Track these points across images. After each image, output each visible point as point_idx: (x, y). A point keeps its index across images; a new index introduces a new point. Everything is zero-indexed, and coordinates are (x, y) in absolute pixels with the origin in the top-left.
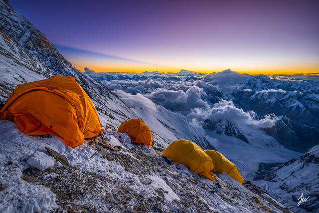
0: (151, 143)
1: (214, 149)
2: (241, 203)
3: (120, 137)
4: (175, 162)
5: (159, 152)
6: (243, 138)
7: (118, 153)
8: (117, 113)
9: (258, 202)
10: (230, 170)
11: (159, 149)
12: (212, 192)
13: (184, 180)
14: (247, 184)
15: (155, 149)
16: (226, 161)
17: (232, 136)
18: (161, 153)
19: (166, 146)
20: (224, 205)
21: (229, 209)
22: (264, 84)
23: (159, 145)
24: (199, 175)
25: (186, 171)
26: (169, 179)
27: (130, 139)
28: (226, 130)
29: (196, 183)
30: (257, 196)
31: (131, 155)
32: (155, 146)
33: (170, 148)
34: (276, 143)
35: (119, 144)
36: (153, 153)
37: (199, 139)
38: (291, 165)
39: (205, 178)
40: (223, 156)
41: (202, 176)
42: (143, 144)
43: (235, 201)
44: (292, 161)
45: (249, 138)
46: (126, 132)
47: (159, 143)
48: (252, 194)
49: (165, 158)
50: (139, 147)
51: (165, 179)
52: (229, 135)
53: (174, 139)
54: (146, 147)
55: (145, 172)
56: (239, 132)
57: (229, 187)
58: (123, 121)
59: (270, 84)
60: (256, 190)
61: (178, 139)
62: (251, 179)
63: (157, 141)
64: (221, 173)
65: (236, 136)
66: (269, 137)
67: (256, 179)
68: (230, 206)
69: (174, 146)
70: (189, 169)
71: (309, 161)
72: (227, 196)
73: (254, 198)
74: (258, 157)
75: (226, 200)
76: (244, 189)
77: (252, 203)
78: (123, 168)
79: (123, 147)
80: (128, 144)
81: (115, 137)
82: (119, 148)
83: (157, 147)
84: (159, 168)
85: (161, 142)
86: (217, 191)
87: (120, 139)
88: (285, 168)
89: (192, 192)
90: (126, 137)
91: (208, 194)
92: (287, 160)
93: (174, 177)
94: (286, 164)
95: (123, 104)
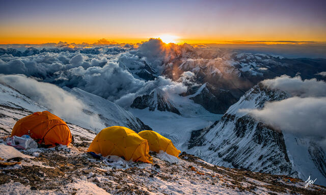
0: (70, 139)
1: (149, 128)
2: (179, 177)
3: (17, 143)
4: (105, 156)
5: (82, 148)
6: (176, 111)
7: (16, 167)
8: (8, 107)
9: (193, 170)
10: (166, 148)
11: (82, 145)
12: (151, 176)
13: (118, 173)
14: (183, 156)
15: (77, 145)
16: (161, 139)
17: (165, 110)
18: (86, 149)
19: (93, 137)
20: (165, 185)
21: (169, 187)
22: (188, 54)
23: (82, 139)
24: (135, 161)
25: (121, 162)
26: (99, 179)
27: (35, 143)
28: (159, 106)
29: (133, 172)
30: (192, 164)
31: (40, 164)
32: (76, 141)
33: (96, 140)
34: (203, 109)
35: (17, 153)
36: (75, 152)
37: (131, 121)
38: (215, 127)
39: (142, 162)
40: (158, 135)
41: (139, 161)
42: (57, 144)
43: (174, 176)
44: (216, 123)
45: (180, 109)
46: (27, 134)
47: (82, 136)
48: (188, 164)
49: (92, 154)
50: (53, 149)
51: (95, 181)
52: (161, 110)
54: (63, 146)
55: (64, 182)
56: (171, 106)
57: (168, 164)
58: (20, 117)
59: (194, 53)
60: (192, 158)
61: (107, 125)
62: (185, 149)
63: (79, 134)
64: (158, 153)
65: (169, 110)
66: (198, 106)
67: (189, 148)
68: (170, 184)
69: (101, 136)
70: (124, 158)
71: (227, 120)
72: (166, 175)
73: (190, 167)
74: (188, 126)
75: (165, 178)
76: (181, 161)
77: (189, 173)
78: (28, 188)
79: (24, 156)
80: (32, 150)
81: (9, 144)
82: (18, 159)
83: (80, 142)
84: (85, 169)
85: (85, 134)
86: (156, 173)
87: (18, 145)
88: (212, 131)
89: (130, 184)
90: (27, 141)
91: (147, 179)
92: (211, 123)
93: (107, 174)
94: (212, 127)
95: (15, 93)
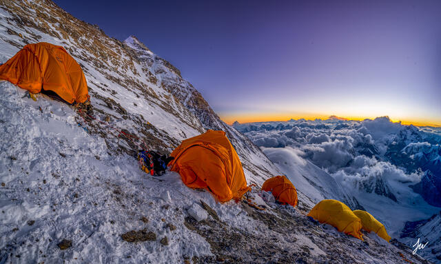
0: (296, 202)
1: (363, 209)
2: (386, 257)
3: (264, 196)
4: (321, 222)
5: (304, 212)
6: (392, 197)
7: (263, 212)
8: (260, 169)
9: (401, 256)
10: (378, 229)
11: (304, 209)
12: (360, 249)
13: (331, 239)
14: (393, 242)
15: (300, 209)
16: (374, 222)
17: (381, 195)
18: (307, 213)
19: (312, 205)
20: (371, 259)
21: (375, 262)
22: (413, 136)
23: (304, 205)
24: (347, 234)
25: (334, 231)
26: (315, 238)
27: (274, 199)
28: (377, 189)
29: (344, 242)
30: (401, 251)
31: (276, 214)
32: (299, 205)
33: (316, 208)
34: (422, 200)
35: (263, 203)
36: (298, 213)
37: (348, 199)
38: (432, 221)
39: (353, 237)
40: (371, 216)
41: (350, 235)
42: (287, 204)
43: (381, 255)
44: (434, 217)
45: (398, 196)
46: (270, 190)
47: (304, 202)
48: (397, 250)
49: (310, 219)
50: (284, 206)
51: (311, 238)
52: (378, 194)
53: (321, 198)
54: (291, 206)
55: (289, 231)
56: (389, 190)
57: (377, 244)
58: (267, 178)
59: (419, 137)
60: (402, 246)
61: (326, 198)
62: (397, 237)
63: (302, 200)
64: (369, 232)
65: (386, 195)
66: (416, 195)
67: (402, 237)
68: (376, 260)
69: (319, 206)
70: (337, 229)
72: (373, 252)
73: (398, 253)
74: (403, 215)
75: (373, 255)
76: (391, 246)
77: (397, 257)
78: (267, 227)
79: (268, 206)
80: (271, 203)
81: (259, 195)
82: (264, 207)
83: (302, 207)
84: (305, 228)
85: (307, 202)
86: (364, 248)
87: (264, 197)
88: (428, 224)
89: (340, 249)
90: (270, 196)
91: (355, 250)
92: (429, 216)
93: (321, 236)
94: (429, 220)
95: (266, 159)
